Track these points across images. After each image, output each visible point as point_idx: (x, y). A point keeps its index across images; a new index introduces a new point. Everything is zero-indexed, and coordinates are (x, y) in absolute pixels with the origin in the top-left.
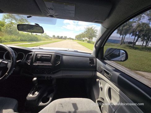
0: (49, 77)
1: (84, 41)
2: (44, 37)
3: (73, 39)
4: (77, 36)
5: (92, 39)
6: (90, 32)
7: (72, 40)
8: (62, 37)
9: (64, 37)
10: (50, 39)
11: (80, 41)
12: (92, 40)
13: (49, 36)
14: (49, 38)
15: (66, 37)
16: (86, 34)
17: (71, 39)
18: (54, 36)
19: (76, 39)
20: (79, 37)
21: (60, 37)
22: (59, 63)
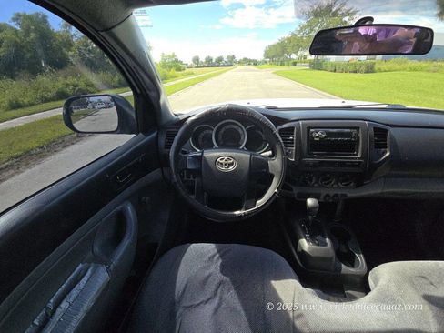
1: (295, 64)
2: (171, 66)
3: (255, 63)
7: (252, 67)
8: (220, 59)
10: (187, 70)
11: (282, 64)
14: (184, 69)
15: (233, 57)
17: (250, 61)
18: (196, 60)
19: (266, 62)
20: (279, 50)
21: (214, 61)
22: (388, 154)
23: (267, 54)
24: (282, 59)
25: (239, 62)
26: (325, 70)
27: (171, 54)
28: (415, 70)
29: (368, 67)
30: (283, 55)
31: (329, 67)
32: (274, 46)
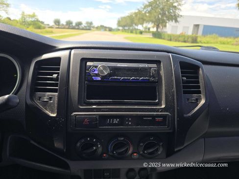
0: (137, 170)
1: (141, 33)
2: (30, 25)
3: (110, 30)
4: (123, 18)
5: (165, 26)
6: (161, 6)
7: (108, 33)
8: (79, 24)
9: (84, 24)
10: (47, 29)
11: (132, 32)
12: (165, 30)
13: (42, 23)
14: (44, 28)
15: (91, 23)
16: (149, 12)
17: (106, 27)
18: (57, 22)
19: (119, 30)
20: (129, 21)
21: (74, 24)
22: (203, 102)
23: (119, 24)
24: (131, 28)
25: (97, 28)
26: (164, 39)
27: (31, 14)
28: (224, 43)
29: (193, 39)
30: (131, 25)
31: (166, 37)
32: (124, 18)
